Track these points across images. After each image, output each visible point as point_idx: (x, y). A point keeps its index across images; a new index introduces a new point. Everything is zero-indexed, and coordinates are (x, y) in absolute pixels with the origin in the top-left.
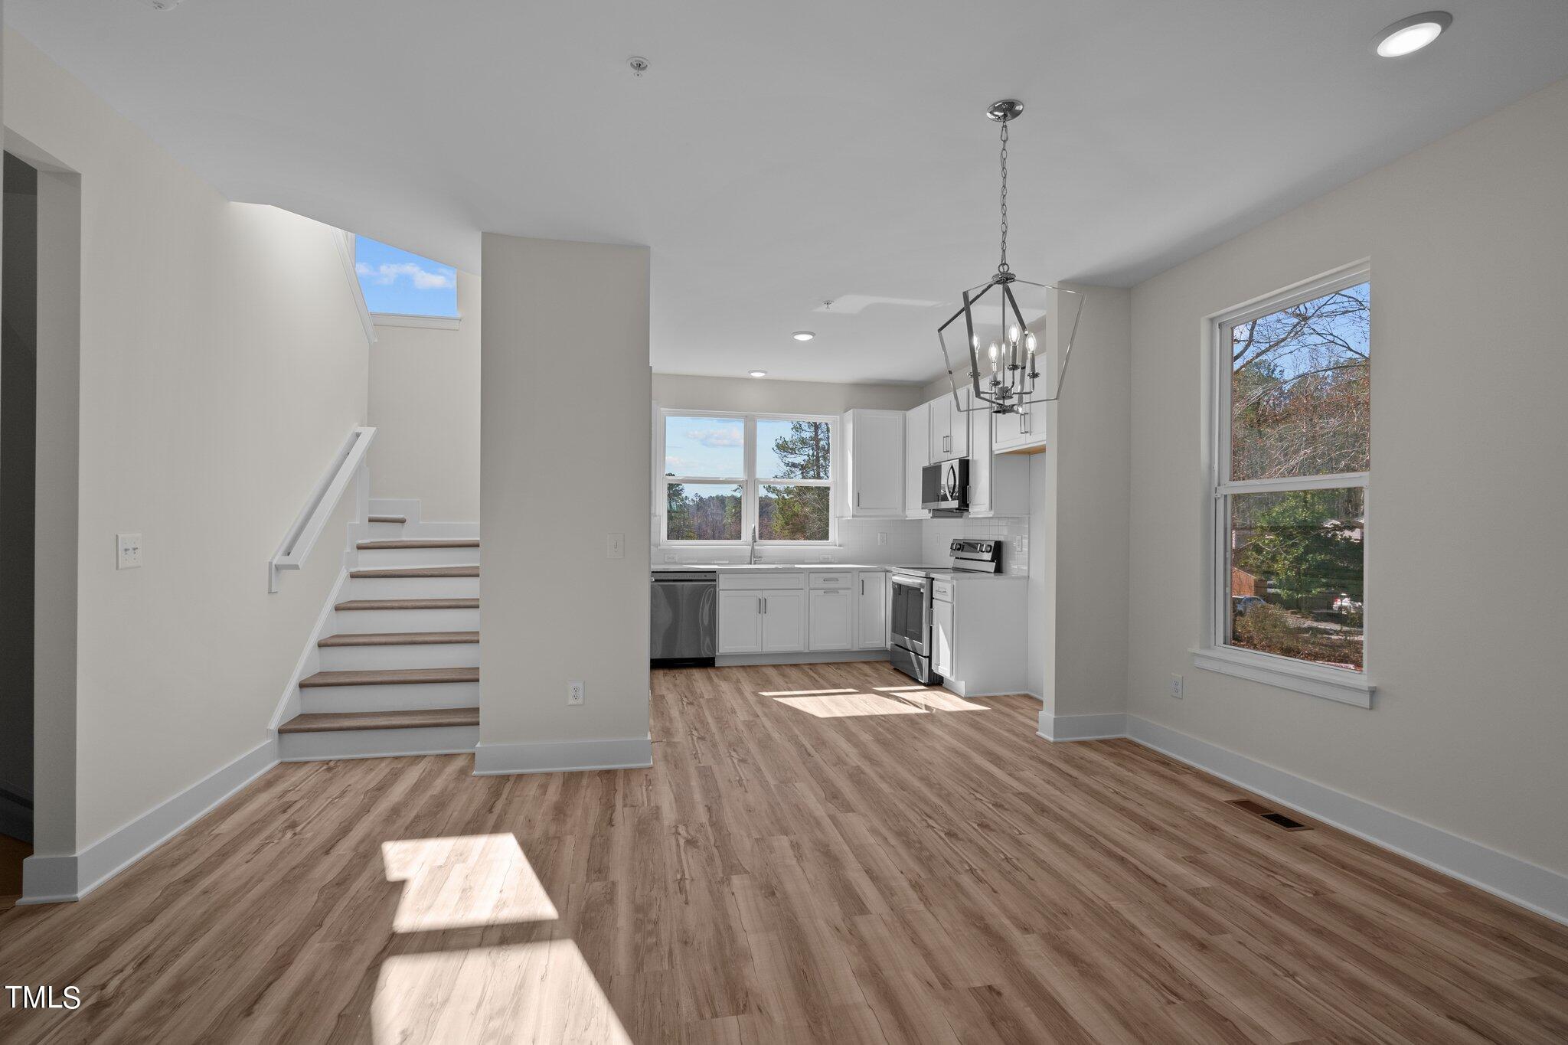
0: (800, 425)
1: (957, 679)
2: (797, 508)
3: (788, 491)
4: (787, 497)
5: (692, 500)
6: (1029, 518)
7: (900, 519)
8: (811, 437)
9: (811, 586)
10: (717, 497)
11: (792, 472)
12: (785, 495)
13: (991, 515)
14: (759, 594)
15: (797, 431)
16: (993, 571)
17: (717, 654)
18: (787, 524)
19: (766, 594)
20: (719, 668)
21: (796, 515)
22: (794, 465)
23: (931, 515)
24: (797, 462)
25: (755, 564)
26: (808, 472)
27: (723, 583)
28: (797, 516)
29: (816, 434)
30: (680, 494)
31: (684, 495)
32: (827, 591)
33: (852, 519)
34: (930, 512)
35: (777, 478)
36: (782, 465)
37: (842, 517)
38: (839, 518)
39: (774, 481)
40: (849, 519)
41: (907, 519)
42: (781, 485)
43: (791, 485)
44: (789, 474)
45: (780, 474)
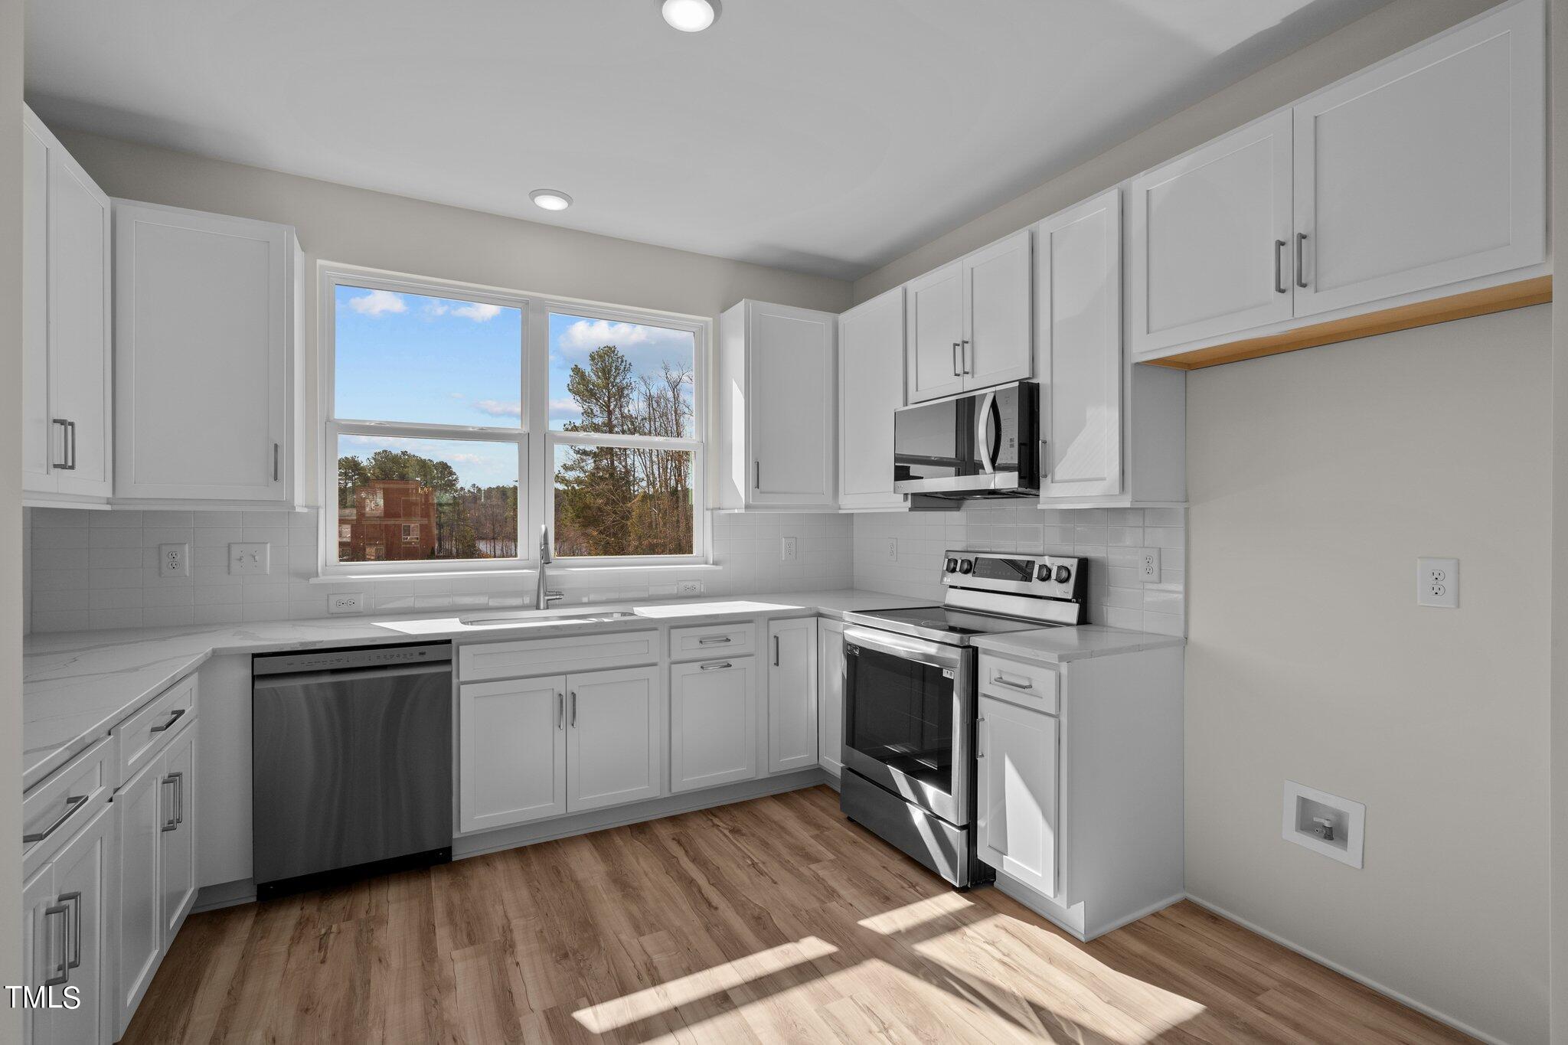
0: (592, 410)
1: (1071, 902)
2: (589, 499)
3: (578, 481)
4: (577, 488)
5: (469, 491)
6: (1187, 510)
7: (830, 512)
8: (603, 423)
9: (675, 657)
10: (498, 488)
11: (583, 460)
12: (575, 485)
13: (1125, 503)
14: (558, 684)
15: (589, 416)
16: (1074, 620)
17: (455, 835)
18: (578, 517)
19: (574, 683)
20: (462, 862)
21: (587, 507)
22: (585, 453)
23: (909, 504)
24: (588, 449)
25: (547, 607)
26: (601, 460)
27: (467, 665)
28: (590, 508)
29: (610, 419)
30: (454, 485)
31: (458, 486)
32: (704, 664)
33: (743, 511)
34: (906, 498)
35: (566, 468)
36: (572, 452)
37: (720, 509)
38: (712, 510)
39: (562, 471)
40: (736, 511)
41: (841, 512)
42: (571, 475)
43: (582, 475)
44: (579, 463)
45: (569, 463)
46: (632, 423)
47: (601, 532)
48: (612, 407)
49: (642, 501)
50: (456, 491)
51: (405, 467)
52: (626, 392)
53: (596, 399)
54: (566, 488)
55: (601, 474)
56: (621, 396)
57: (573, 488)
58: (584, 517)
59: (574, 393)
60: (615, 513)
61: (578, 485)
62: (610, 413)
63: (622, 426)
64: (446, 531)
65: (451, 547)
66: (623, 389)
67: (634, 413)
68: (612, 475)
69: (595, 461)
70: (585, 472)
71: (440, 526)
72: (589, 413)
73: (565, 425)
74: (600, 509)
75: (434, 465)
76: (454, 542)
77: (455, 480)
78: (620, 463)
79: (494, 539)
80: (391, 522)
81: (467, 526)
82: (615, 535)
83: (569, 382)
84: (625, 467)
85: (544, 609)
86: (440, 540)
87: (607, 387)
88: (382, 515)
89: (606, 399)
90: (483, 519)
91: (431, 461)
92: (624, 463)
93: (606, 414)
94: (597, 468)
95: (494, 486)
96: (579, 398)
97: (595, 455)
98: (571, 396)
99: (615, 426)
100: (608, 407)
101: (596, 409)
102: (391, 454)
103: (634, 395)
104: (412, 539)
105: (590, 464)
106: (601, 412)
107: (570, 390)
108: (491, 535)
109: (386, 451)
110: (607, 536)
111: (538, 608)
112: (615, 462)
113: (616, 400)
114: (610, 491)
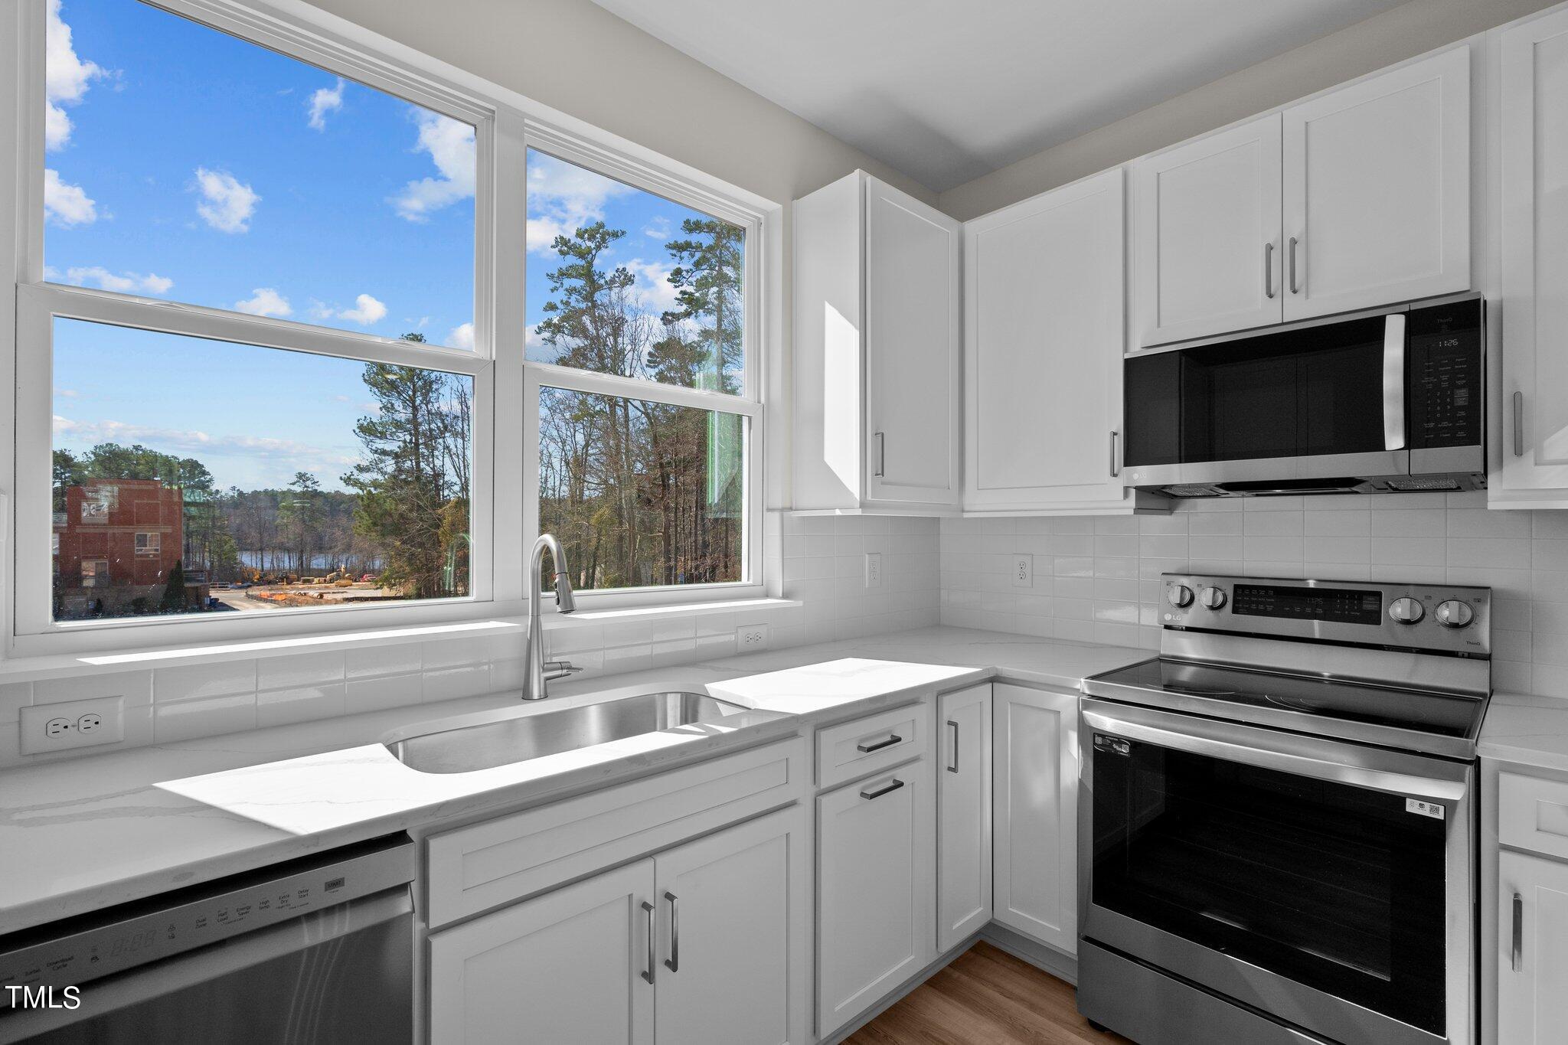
0: (392, 405)
2: (389, 505)
3: (375, 484)
4: (374, 492)
5: (227, 494)
9: (823, 782)
10: (266, 491)
11: (382, 461)
12: (372, 489)
14: (639, 882)
15: (388, 412)
18: (375, 524)
19: (668, 871)
21: (387, 513)
22: (384, 453)
23: (1132, 503)
24: (388, 449)
25: (545, 696)
26: (404, 462)
28: (391, 515)
29: (415, 416)
30: (208, 487)
31: (213, 488)
33: (859, 512)
34: (1126, 495)
35: (360, 469)
36: (367, 451)
37: (791, 509)
38: (783, 510)
39: (356, 472)
40: (838, 512)
41: (966, 515)
42: (366, 477)
43: (380, 477)
44: (377, 464)
45: (364, 463)
46: (443, 421)
47: (404, 542)
48: (418, 402)
49: (456, 507)
50: (211, 494)
51: (138, 464)
52: (435, 386)
53: (398, 393)
54: (360, 492)
55: (404, 477)
56: (430, 390)
57: (370, 491)
58: (382, 525)
59: (370, 384)
60: (421, 520)
61: (375, 489)
62: (415, 409)
63: (429, 424)
64: (195, 541)
65: (203, 560)
66: (431, 383)
67: (445, 409)
68: (418, 478)
69: (396, 463)
70: (384, 473)
71: (189, 535)
72: (389, 408)
73: (359, 420)
74: (401, 515)
75: (179, 463)
76: (207, 554)
77: (208, 481)
78: (428, 465)
79: (262, 550)
80: (118, 530)
81: (225, 535)
82: (421, 545)
83: (365, 372)
84: (433, 469)
85: (540, 699)
86: (187, 551)
87: (412, 381)
88: (107, 522)
89: (410, 393)
90: (245, 528)
91: (176, 458)
92: (431, 466)
93: (410, 410)
94: (400, 470)
95: (261, 489)
96: (376, 390)
97: (396, 456)
98: (367, 387)
99: (420, 424)
100: (413, 402)
101: (398, 405)
102: (119, 447)
103: (445, 390)
104: (149, 550)
105: (390, 466)
106: (405, 408)
107: (365, 380)
108: (258, 545)
109: (111, 445)
110: (412, 546)
111: (527, 697)
112: (422, 464)
113: (422, 394)
114: (417, 496)
